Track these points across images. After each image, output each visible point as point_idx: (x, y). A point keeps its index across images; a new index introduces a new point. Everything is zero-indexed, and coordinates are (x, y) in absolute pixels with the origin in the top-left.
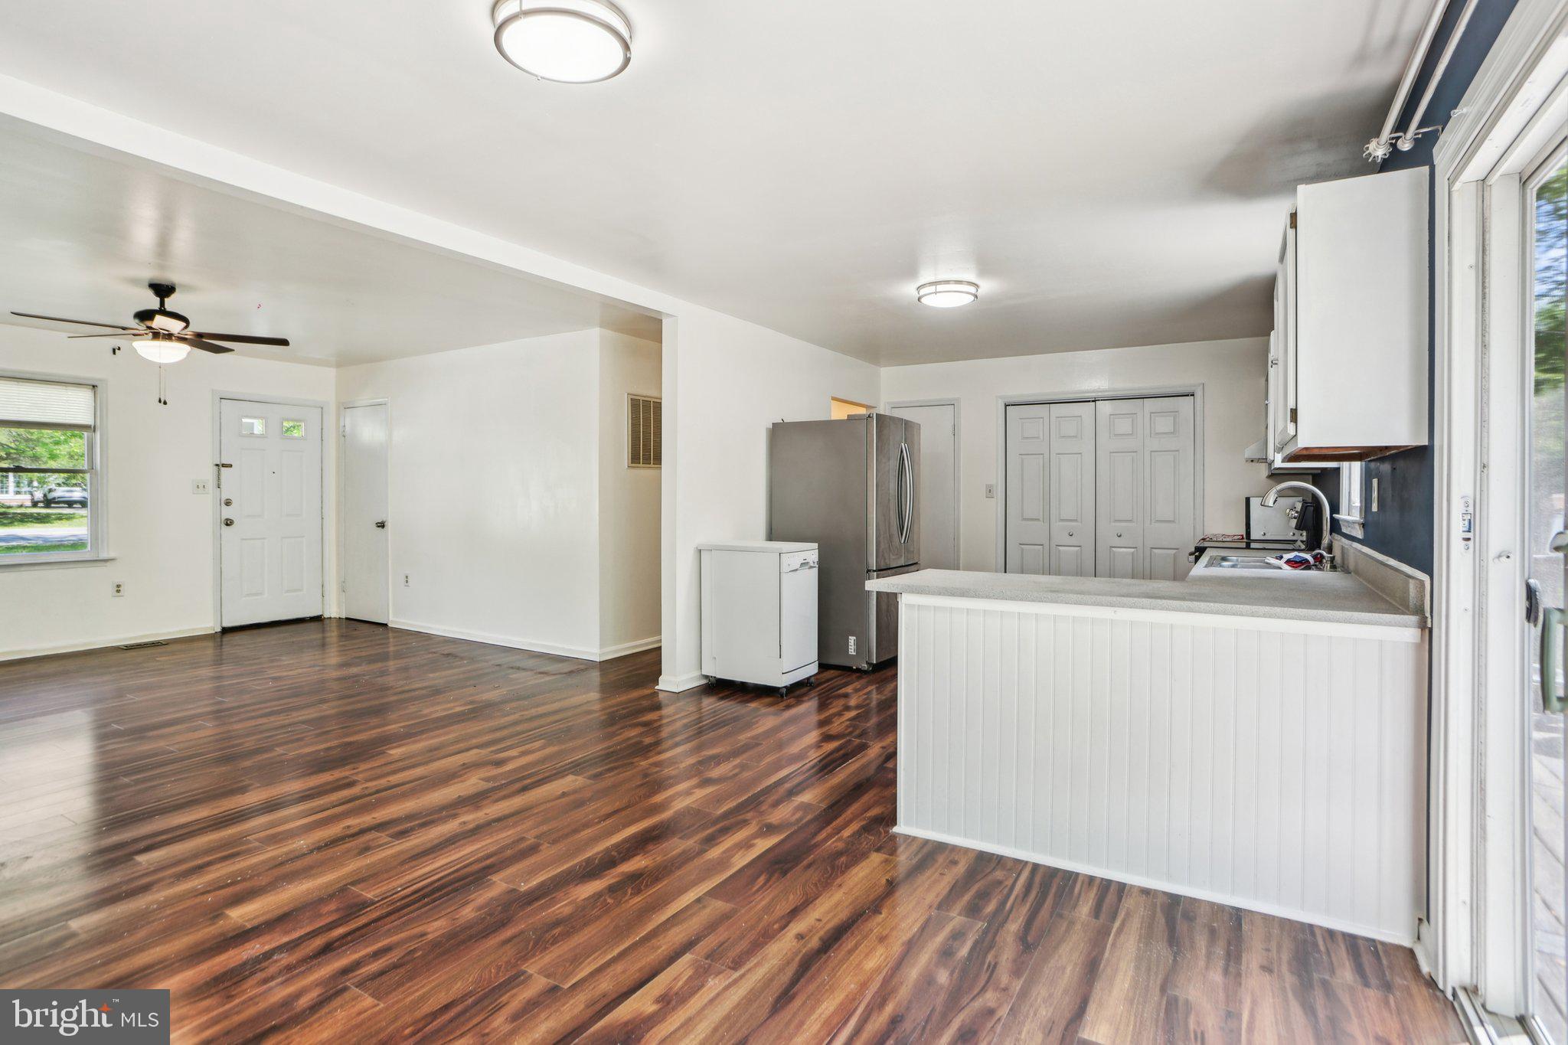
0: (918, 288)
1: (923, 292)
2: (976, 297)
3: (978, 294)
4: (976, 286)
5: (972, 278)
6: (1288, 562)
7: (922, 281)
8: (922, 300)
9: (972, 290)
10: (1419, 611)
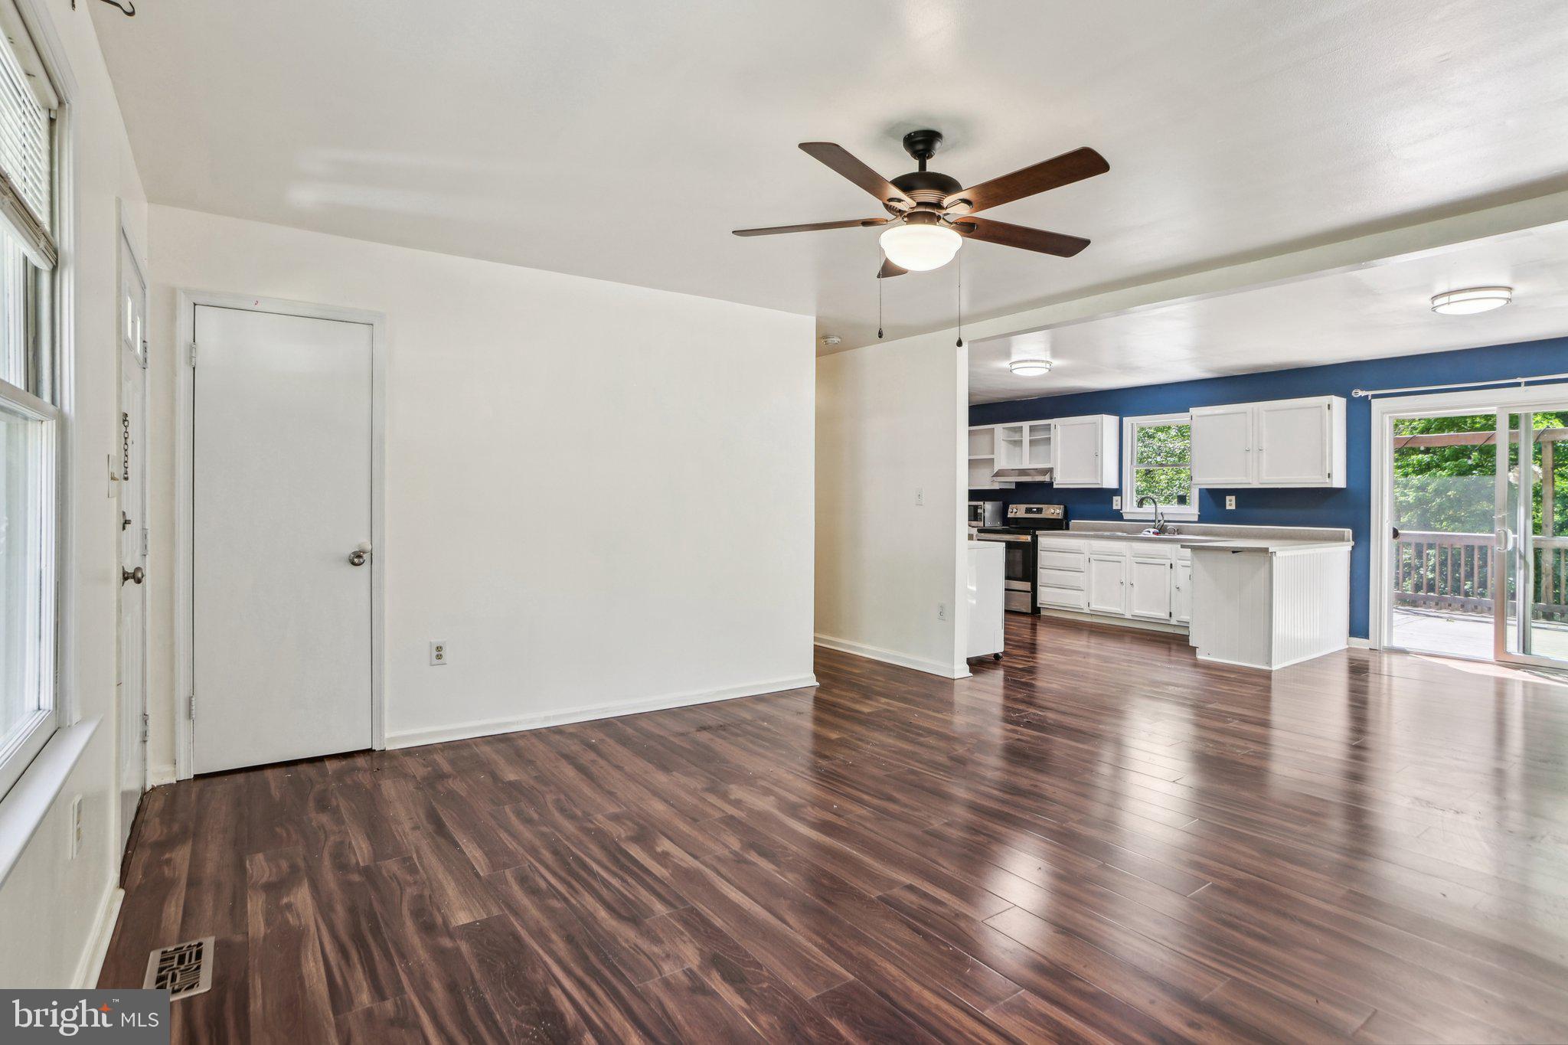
3: (1050, 368)
10: (1349, 541)
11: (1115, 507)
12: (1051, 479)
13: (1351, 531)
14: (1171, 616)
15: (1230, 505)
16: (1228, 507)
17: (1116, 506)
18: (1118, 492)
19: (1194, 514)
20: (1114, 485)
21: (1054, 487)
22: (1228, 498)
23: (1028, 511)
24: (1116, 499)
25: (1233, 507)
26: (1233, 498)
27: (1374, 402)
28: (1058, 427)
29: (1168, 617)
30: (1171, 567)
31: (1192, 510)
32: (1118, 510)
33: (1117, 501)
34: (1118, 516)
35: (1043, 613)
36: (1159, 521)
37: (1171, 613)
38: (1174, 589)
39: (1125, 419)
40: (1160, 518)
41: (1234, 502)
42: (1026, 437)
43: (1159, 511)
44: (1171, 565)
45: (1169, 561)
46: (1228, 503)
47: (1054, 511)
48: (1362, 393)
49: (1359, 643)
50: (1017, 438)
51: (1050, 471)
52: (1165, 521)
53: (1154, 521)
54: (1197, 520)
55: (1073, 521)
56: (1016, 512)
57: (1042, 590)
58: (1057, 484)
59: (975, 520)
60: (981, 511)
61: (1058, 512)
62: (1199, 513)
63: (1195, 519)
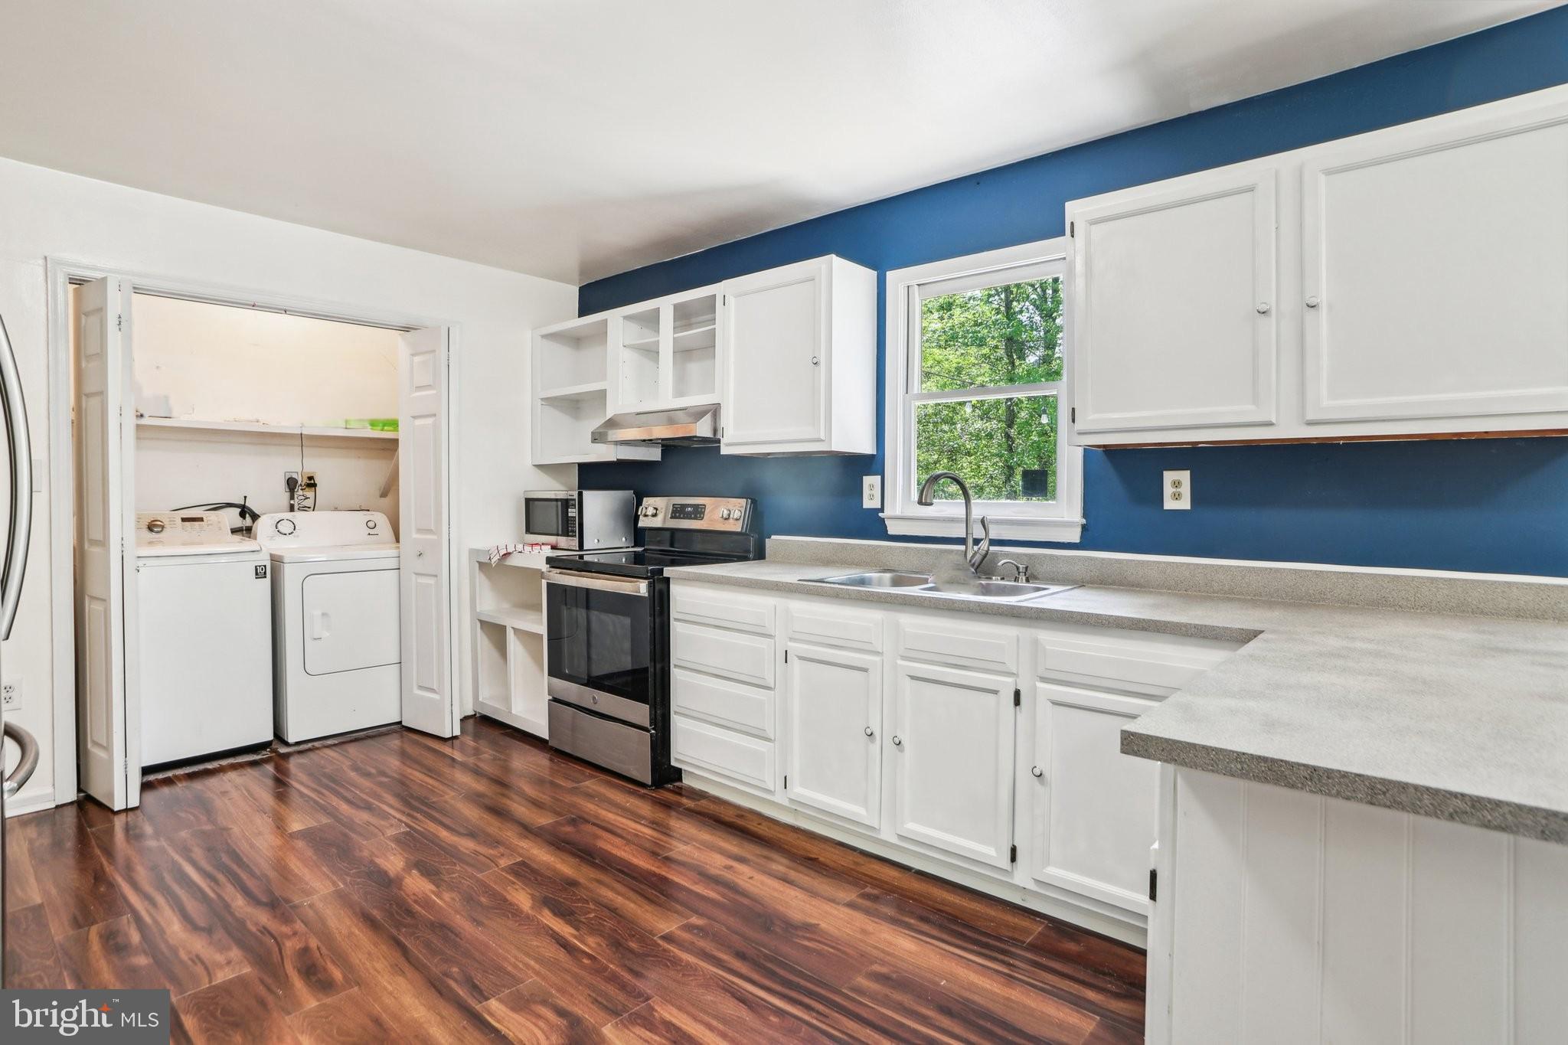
11: (867, 504)
12: (715, 431)
14: (1013, 859)
15: (1177, 496)
16: (1169, 504)
17: (870, 502)
18: (869, 464)
19: (1069, 525)
20: (864, 445)
21: (725, 450)
22: (1169, 477)
23: (678, 512)
24: (870, 482)
25: (1185, 504)
26: (1185, 476)
28: (731, 300)
29: (1004, 862)
30: (1017, 701)
32: (875, 512)
33: (872, 487)
34: (872, 526)
35: (687, 781)
36: (977, 542)
37: (1014, 850)
38: (1025, 778)
39: (890, 275)
40: (978, 532)
41: (1186, 489)
42: (667, 335)
44: (1017, 694)
45: (1010, 680)
46: (1168, 490)
47: (728, 514)
50: (648, 338)
51: (715, 411)
52: (993, 542)
53: (962, 541)
54: (1078, 541)
55: (773, 537)
56: (655, 515)
57: (678, 723)
58: (728, 445)
59: (566, 533)
60: (573, 512)
61: (737, 514)
62: (1084, 521)
63: (1075, 536)
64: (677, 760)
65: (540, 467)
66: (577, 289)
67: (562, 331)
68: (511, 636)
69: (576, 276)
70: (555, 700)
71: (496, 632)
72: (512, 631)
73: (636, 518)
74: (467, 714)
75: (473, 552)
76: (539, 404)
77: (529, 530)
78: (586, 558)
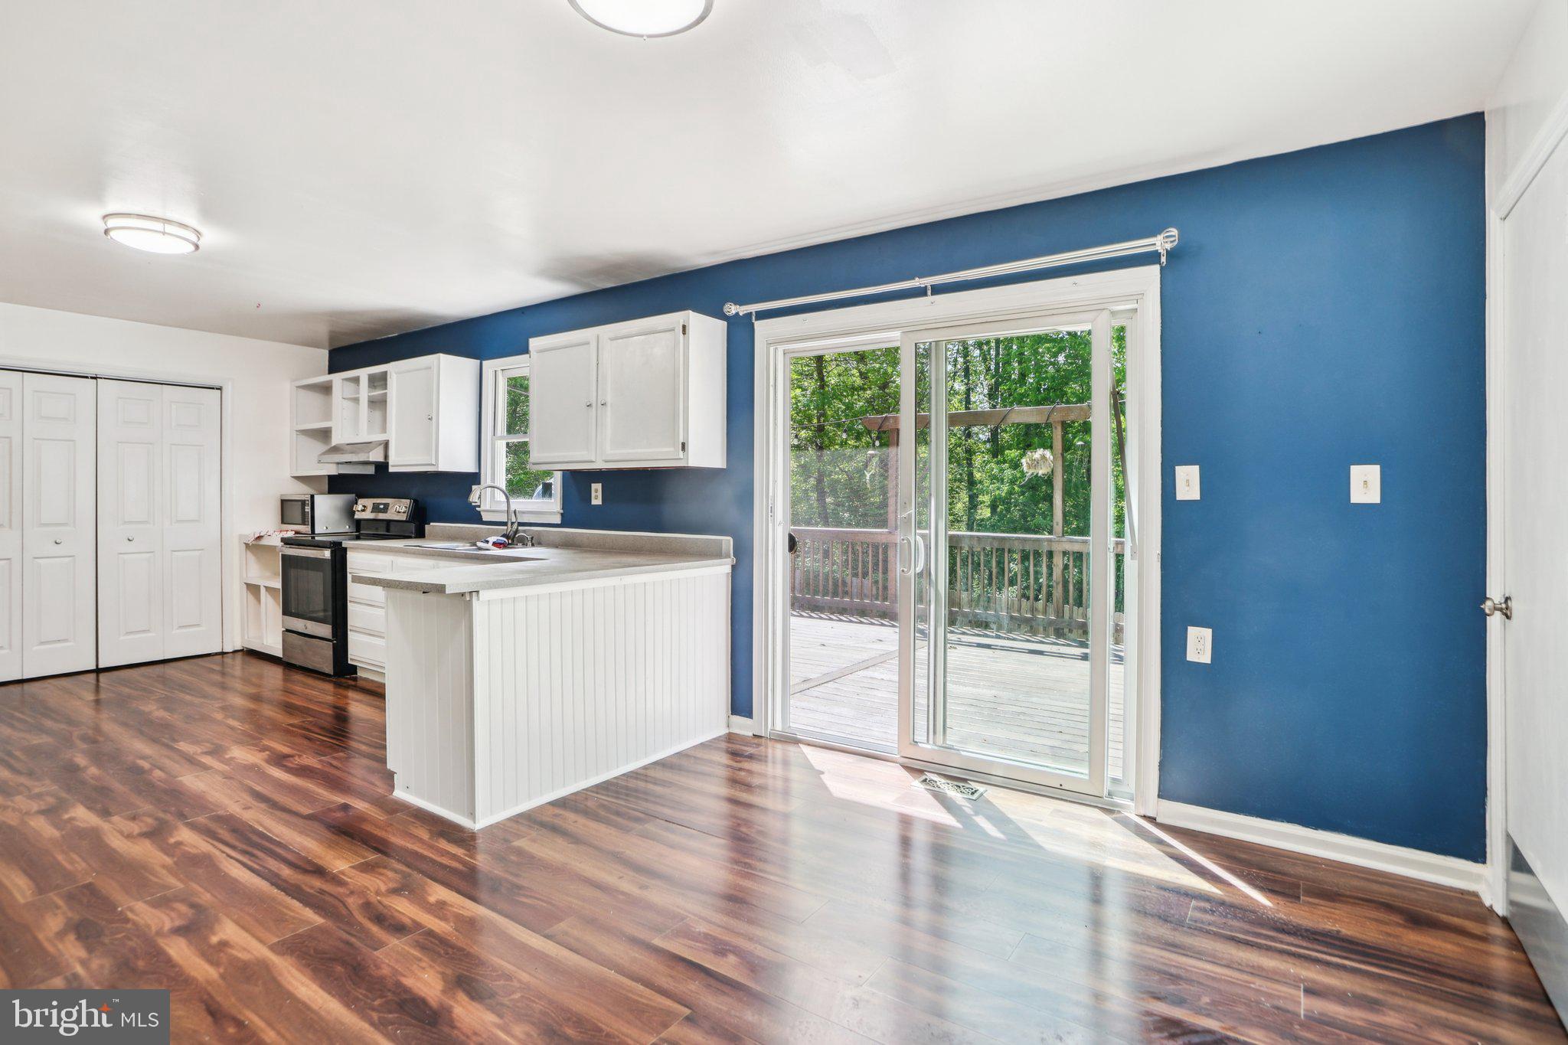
0: (105, 217)
1: (112, 223)
2: (197, 247)
3: (199, 243)
4: (198, 233)
5: (193, 222)
6: (494, 544)
7: (111, 208)
8: (112, 234)
9: (194, 238)
10: (728, 556)
12: (387, 457)
13: (731, 540)
15: (597, 497)
16: (594, 502)
18: (474, 478)
19: (557, 514)
20: (469, 467)
21: (391, 470)
22: (592, 487)
23: (376, 508)
25: (599, 502)
26: (599, 486)
27: (759, 326)
28: (394, 376)
31: (550, 507)
32: (477, 507)
34: (476, 516)
35: (360, 674)
36: (512, 524)
40: (513, 519)
41: (600, 492)
42: (364, 392)
43: (513, 508)
46: (592, 494)
47: (398, 509)
48: (743, 310)
49: (743, 726)
50: (356, 395)
51: (386, 445)
52: (520, 524)
54: (559, 523)
55: (431, 524)
56: (363, 511)
57: (352, 637)
58: (393, 466)
59: (304, 523)
60: (308, 509)
61: (404, 509)
62: (562, 511)
63: (558, 520)
64: (351, 659)
65: (297, 478)
66: (328, 352)
67: (318, 383)
68: (263, 591)
69: (327, 344)
70: (287, 631)
71: (253, 589)
72: (264, 589)
73: (353, 513)
74: (236, 649)
75: (241, 536)
76: (295, 436)
77: (283, 522)
78: (316, 538)
